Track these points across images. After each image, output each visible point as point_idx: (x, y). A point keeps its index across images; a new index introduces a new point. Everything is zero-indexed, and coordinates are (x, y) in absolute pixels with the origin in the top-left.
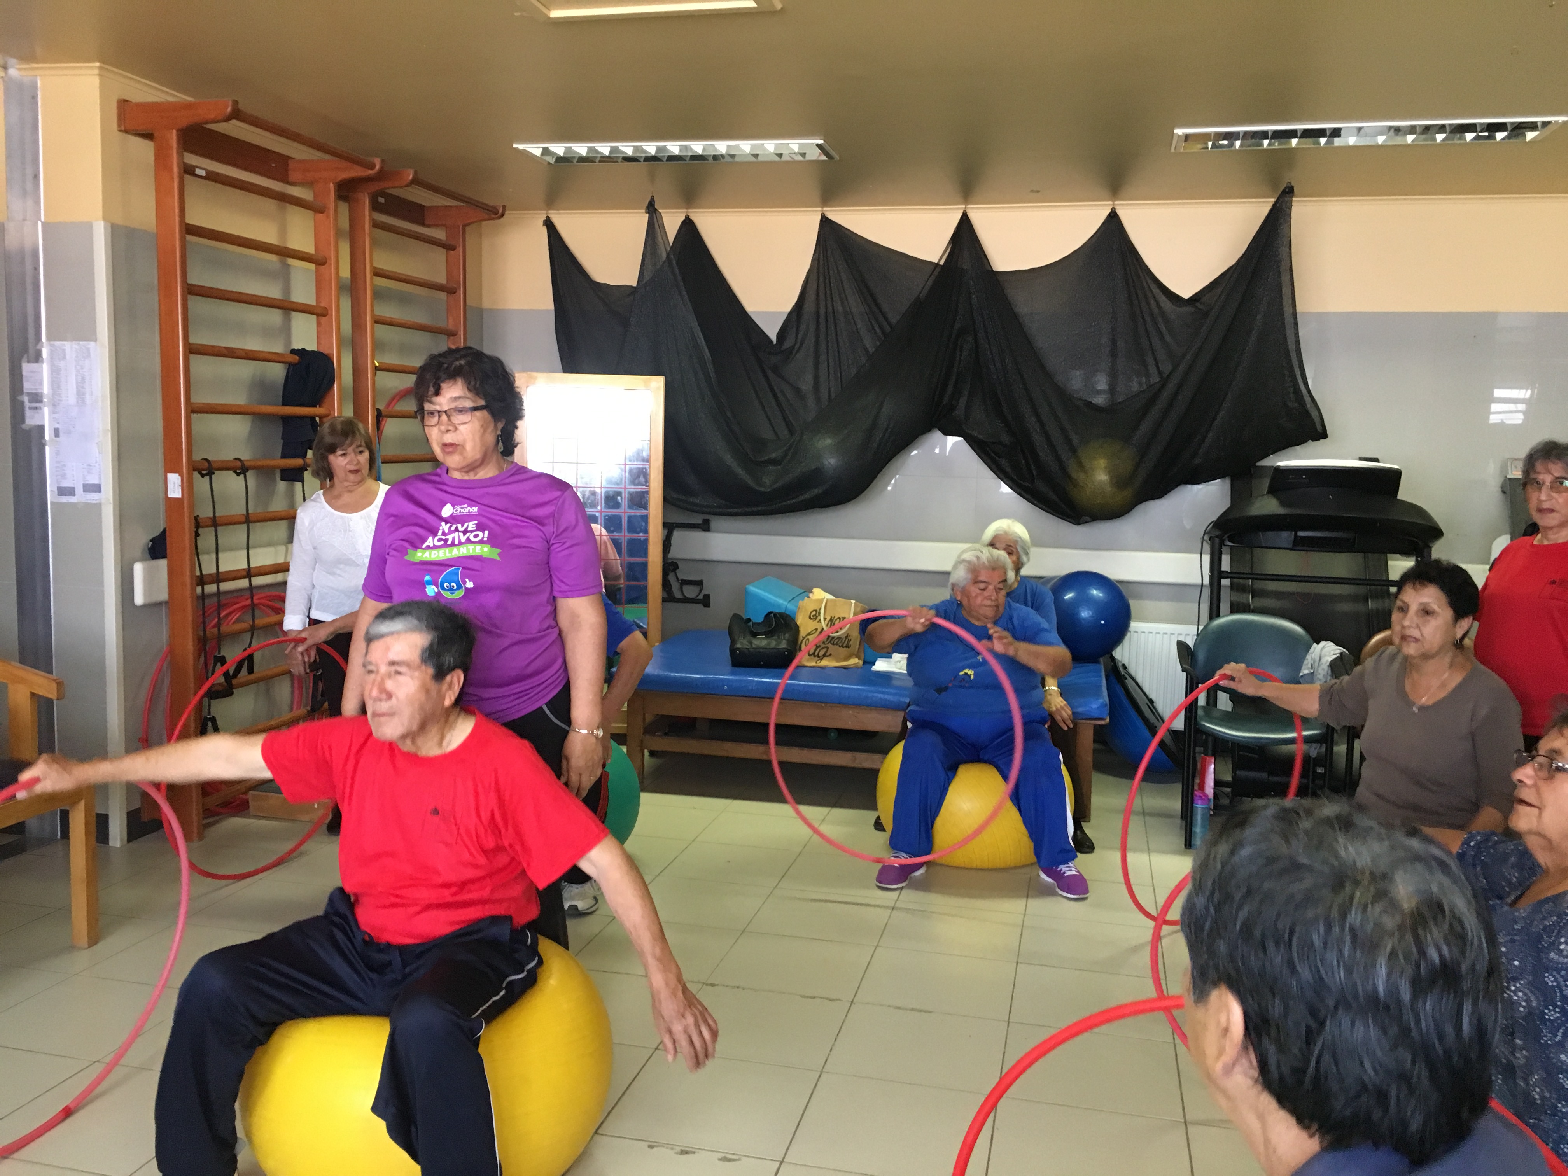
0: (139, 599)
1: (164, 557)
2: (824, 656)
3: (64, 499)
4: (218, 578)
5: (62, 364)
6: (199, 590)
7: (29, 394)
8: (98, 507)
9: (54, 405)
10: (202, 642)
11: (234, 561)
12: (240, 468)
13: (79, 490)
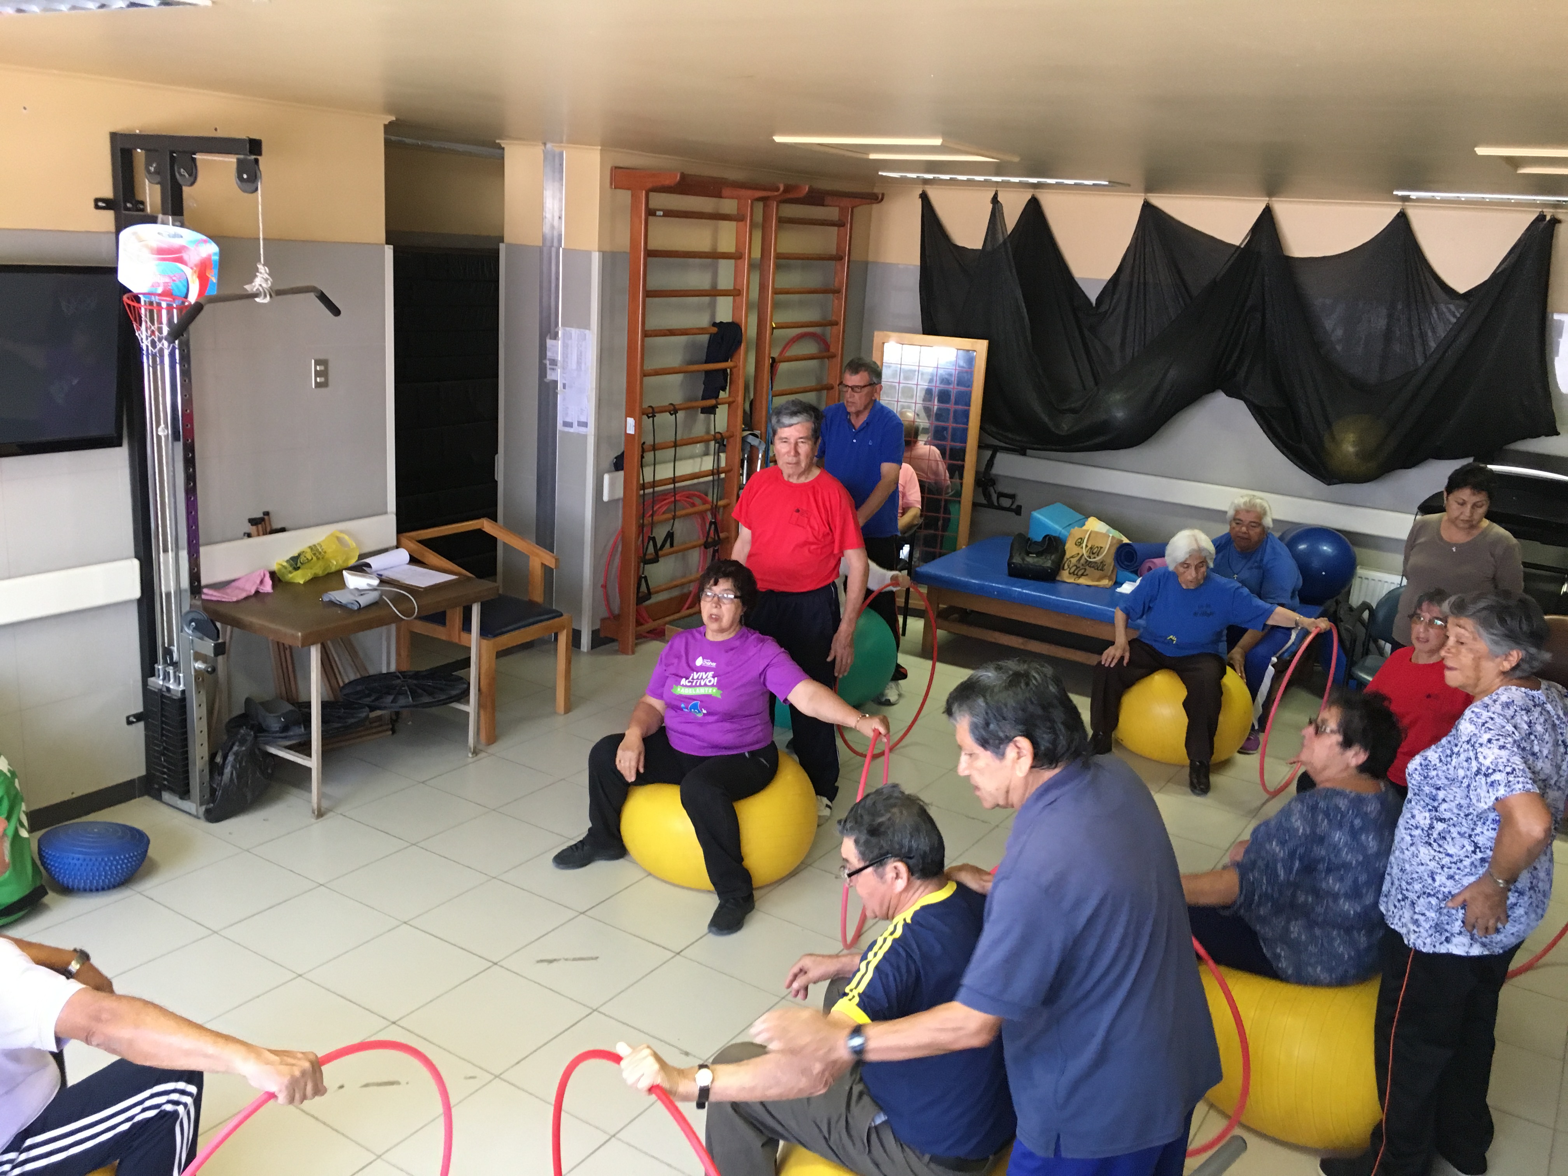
0: (606, 498)
1: (622, 469)
2: (1082, 575)
3: (567, 429)
4: (654, 484)
5: (569, 342)
6: (642, 492)
7: (550, 360)
8: (585, 437)
9: (564, 368)
10: (641, 528)
11: (664, 472)
12: (674, 410)
13: (575, 424)
